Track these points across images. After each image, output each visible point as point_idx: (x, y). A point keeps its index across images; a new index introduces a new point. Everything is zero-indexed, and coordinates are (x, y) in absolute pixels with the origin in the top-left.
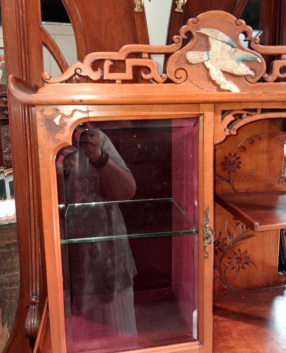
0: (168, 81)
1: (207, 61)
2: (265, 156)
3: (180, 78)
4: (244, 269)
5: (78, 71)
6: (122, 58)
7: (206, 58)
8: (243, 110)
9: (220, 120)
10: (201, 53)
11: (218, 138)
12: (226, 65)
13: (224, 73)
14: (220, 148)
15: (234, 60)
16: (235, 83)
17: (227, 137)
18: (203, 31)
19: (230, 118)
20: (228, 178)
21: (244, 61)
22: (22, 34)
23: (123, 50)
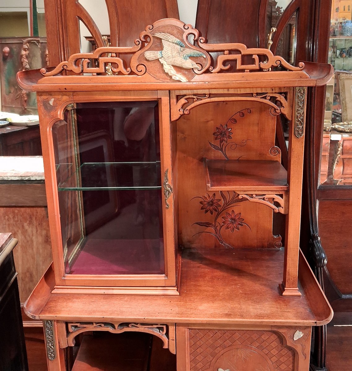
0: (132, 73)
1: (161, 58)
2: (256, 128)
3: (141, 71)
4: (238, 229)
5: (65, 67)
6: (97, 57)
7: (159, 56)
8: (194, 95)
9: (175, 103)
10: (156, 52)
11: (174, 117)
12: (176, 61)
13: (174, 66)
14: (212, 120)
15: (182, 57)
16: (184, 74)
17: (181, 115)
18: (158, 35)
19: (183, 101)
20: (220, 146)
21: (191, 57)
22: (60, 12)
23: (97, 51)
